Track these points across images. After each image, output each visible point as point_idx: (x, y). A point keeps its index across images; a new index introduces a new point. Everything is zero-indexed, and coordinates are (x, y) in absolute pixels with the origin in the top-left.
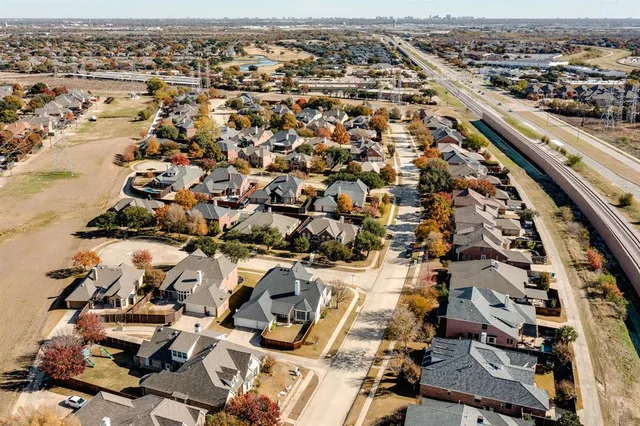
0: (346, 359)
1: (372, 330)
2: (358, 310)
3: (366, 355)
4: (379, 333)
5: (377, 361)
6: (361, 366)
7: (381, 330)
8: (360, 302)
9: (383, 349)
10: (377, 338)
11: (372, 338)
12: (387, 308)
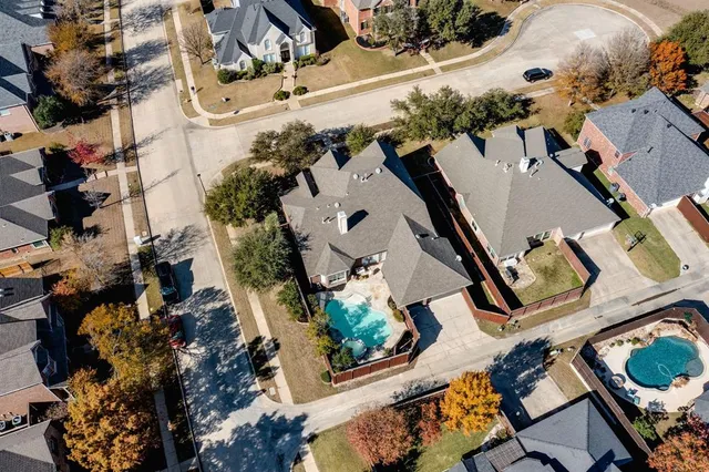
0: (149, 17)
1: (142, 61)
2: (179, 82)
3: (132, 29)
4: (132, 60)
5: (117, 26)
6: (131, 16)
7: (132, 65)
8: (185, 95)
9: (118, 41)
10: (132, 52)
11: (137, 51)
12: (142, 103)
